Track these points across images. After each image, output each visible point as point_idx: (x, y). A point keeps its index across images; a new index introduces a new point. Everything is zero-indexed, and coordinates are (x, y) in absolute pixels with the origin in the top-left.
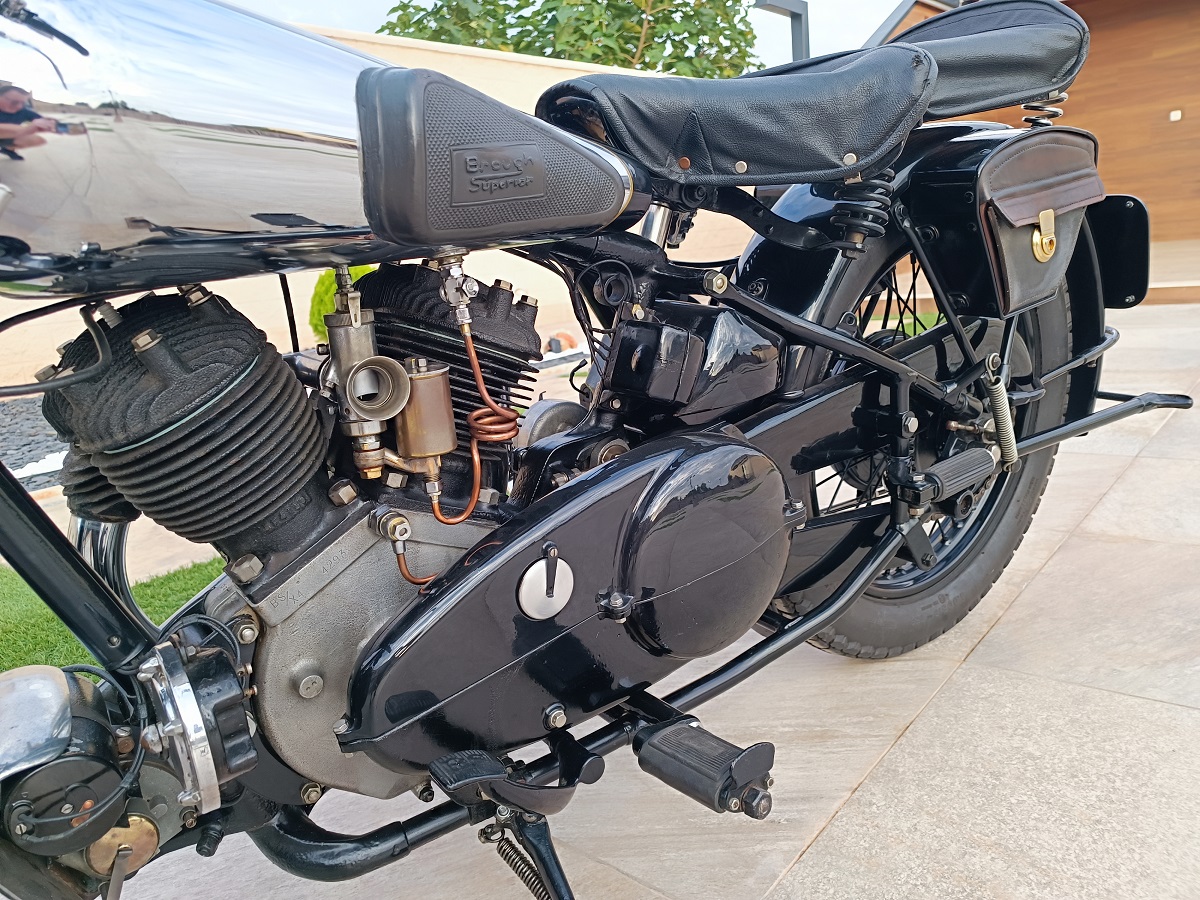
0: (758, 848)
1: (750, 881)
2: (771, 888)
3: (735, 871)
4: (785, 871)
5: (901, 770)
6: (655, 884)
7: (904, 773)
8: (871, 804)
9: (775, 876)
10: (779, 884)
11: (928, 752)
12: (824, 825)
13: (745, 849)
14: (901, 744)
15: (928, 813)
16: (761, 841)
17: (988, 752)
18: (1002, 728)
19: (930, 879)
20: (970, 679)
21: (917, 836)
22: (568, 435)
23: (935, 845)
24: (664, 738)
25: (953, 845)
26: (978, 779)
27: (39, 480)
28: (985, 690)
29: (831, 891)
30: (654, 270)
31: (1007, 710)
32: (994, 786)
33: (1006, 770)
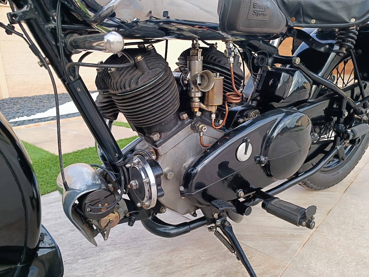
0: (289, 242)
1: (289, 251)
2: (296, 254)
3: (283, 248)
4: (299, 249)
5: (331, 223)
6: (258, 250)
7: (332, 224)
8: (323, 232)
9: (296, 251)
10: (298, 253)
11: (339, 218)
12: (309, 237)
13: (285, 242)
14: (329, 216)
15: (342, 236)
16: (290, 240)
17: (358, 219)
18: (361, 213)
19: (348, 255)
20: (347, 198)
21: (340, 242)
22: (242, 107)
23: (347, 245)
24: (275, 202)
25: (353, 246)
26: (357, 227)
27: (36, 120)
28: (353, 202)
29: (316, 256)
30: (275, 56)
31: (362, 208)
32: (362, 230)
33: (365, 225)
